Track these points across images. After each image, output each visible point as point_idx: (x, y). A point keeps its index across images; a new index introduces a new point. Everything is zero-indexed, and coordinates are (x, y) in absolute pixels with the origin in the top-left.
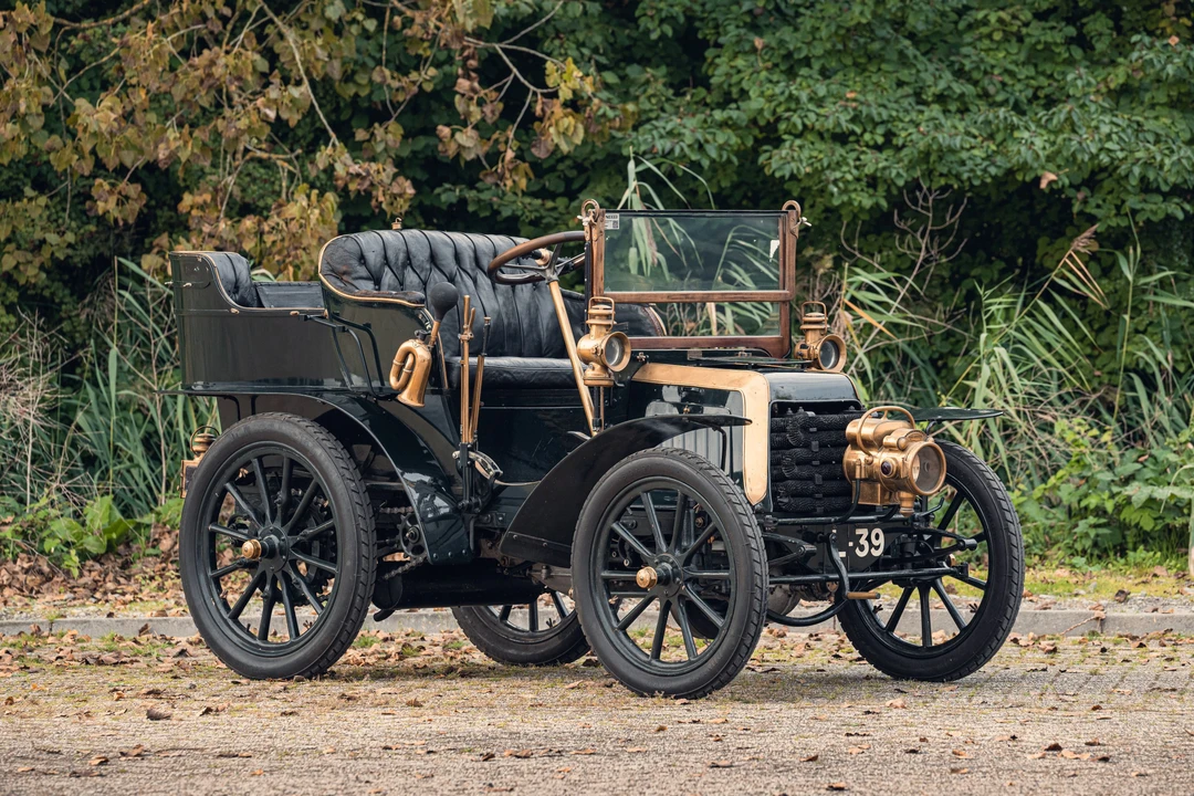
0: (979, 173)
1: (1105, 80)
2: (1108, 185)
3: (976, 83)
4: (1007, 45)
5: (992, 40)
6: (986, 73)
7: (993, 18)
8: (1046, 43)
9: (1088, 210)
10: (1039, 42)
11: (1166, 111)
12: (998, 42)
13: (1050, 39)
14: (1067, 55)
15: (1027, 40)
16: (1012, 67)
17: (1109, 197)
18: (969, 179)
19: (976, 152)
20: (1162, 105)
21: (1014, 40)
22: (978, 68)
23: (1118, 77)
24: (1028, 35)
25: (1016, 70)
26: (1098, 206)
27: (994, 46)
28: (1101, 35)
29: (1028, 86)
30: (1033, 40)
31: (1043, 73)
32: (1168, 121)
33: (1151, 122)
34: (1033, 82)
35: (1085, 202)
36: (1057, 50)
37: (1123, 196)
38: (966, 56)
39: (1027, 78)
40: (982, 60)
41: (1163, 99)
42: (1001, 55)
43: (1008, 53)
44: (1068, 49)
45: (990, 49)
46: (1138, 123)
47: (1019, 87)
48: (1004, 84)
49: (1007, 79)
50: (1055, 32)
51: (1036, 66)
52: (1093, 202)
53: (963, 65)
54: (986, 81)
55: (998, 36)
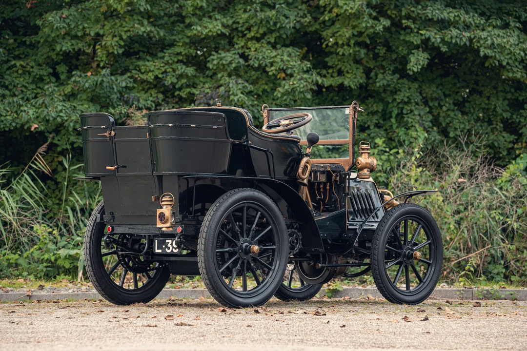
0: (8, 125)
1: (63, 90)
2: (63, 132)
3: (10, 90)
4: (24, 76)
5: (18, 73)
6: (14, 86)
7: (18, 65)
8: (40, 75)
9: (54, 142)
10: (37, 74)
11: (86, 102)
12: (21, 74)
13: (41, 73)
14: (49, 80)
15: (32, 74)
16: (27, 85)
17: (63, 137)
18: (4, 128)
19: (8, 117)
20: (85, 100)
21: (27, 74)
22: (11, 84)
23: (68, 89)
24: (33, 72)
25: (28, 85)
26: (59, 140)
27: (19, 76)
28: (63, 72)
29: (33, 92)
30: (35, 74)
31: (39, 88)
32: (87, 106)
33: (80, 106)
34: (35, 91)
35: (53, 138)
36: (45, 78)
37: (69, 136)
38: (7, 79)
39: (32, 89)
40: (13, 81)
41: (84, 97)
42: (22, 79)
43: (25, 79)
44: (49, 78)
45: (17, 77)
46: (74, 107)
47: (29, 92)
48: (22, 91)
49: (23, 89)
50: (44, 71)
51: (36, 85)
52: (56, 139)
53: (5, 83)
54: (14, 90)
55: (20, 72)
